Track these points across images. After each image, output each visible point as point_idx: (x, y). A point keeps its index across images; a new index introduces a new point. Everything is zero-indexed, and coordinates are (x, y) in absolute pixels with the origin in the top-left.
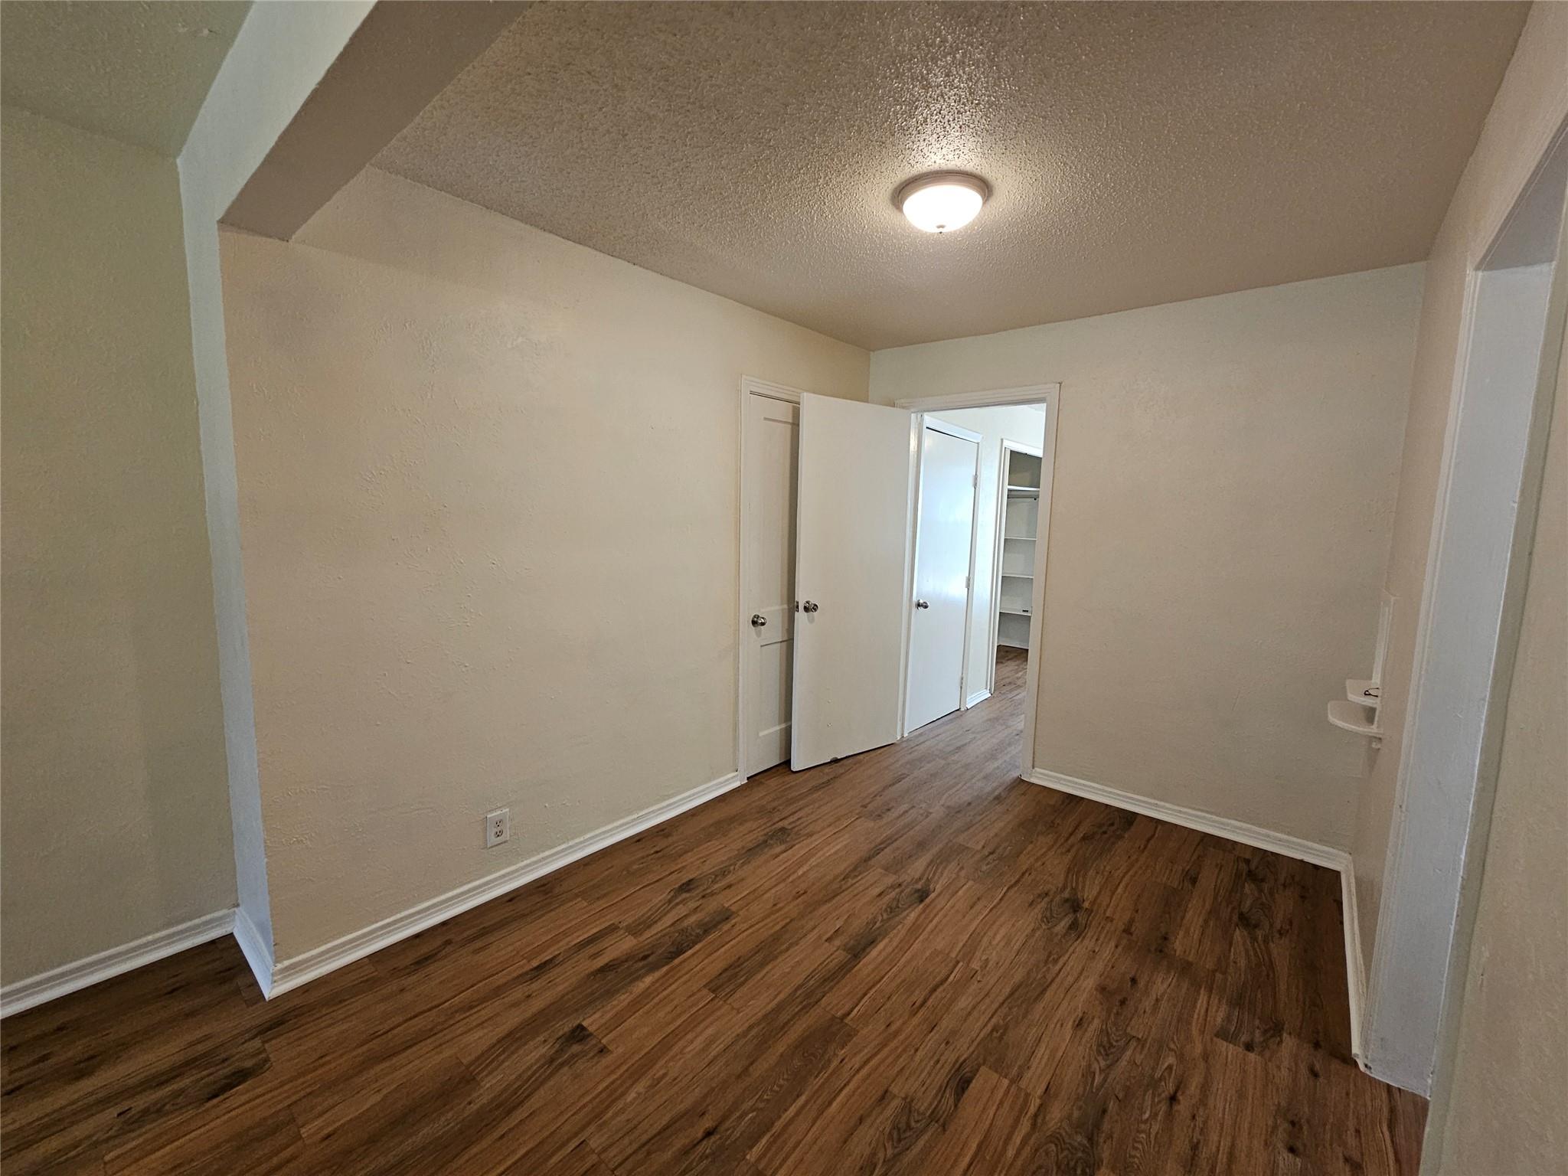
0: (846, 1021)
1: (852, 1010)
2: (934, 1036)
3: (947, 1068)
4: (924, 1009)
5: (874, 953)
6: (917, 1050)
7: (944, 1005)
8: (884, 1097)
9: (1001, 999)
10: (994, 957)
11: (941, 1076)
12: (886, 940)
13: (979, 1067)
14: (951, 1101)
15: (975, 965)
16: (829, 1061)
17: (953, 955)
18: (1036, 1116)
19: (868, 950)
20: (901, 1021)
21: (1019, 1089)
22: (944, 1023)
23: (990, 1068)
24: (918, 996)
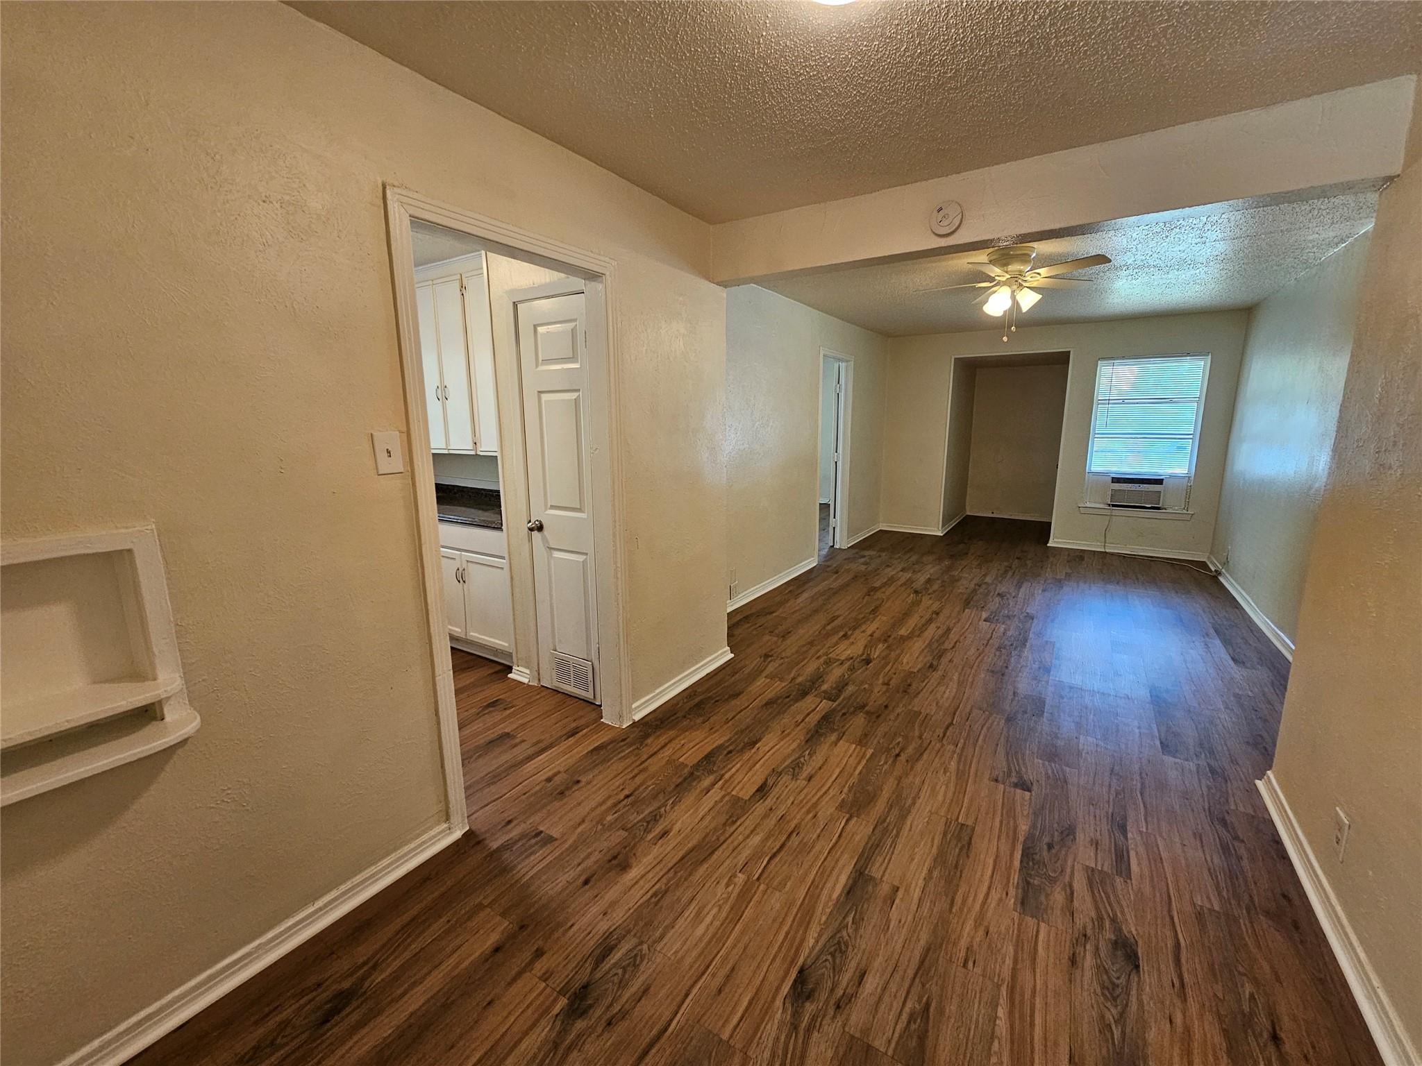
0: (848, 816)
1: (846, 824)
2: (780, 813)
3: (771, 796)
4: (790, 830)
5: (843, 879)
6: (793, 803)
7: (773, 835)
8: (810, 779)
9: (724, 846)
10: (721, 889)
11: (775, 792)
12: (835, 896)
13: (749, 799)
14: (769, 781)
15: (741, 878)
16: (850, 791)
17: (762, 887)
18: (720, 780)
19: (851, 881)
20: (806, 820)
21: (726, 791)
22: (773, 822)
23: (742, 799)
24: (795, 840)
